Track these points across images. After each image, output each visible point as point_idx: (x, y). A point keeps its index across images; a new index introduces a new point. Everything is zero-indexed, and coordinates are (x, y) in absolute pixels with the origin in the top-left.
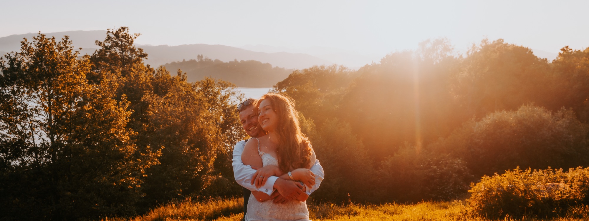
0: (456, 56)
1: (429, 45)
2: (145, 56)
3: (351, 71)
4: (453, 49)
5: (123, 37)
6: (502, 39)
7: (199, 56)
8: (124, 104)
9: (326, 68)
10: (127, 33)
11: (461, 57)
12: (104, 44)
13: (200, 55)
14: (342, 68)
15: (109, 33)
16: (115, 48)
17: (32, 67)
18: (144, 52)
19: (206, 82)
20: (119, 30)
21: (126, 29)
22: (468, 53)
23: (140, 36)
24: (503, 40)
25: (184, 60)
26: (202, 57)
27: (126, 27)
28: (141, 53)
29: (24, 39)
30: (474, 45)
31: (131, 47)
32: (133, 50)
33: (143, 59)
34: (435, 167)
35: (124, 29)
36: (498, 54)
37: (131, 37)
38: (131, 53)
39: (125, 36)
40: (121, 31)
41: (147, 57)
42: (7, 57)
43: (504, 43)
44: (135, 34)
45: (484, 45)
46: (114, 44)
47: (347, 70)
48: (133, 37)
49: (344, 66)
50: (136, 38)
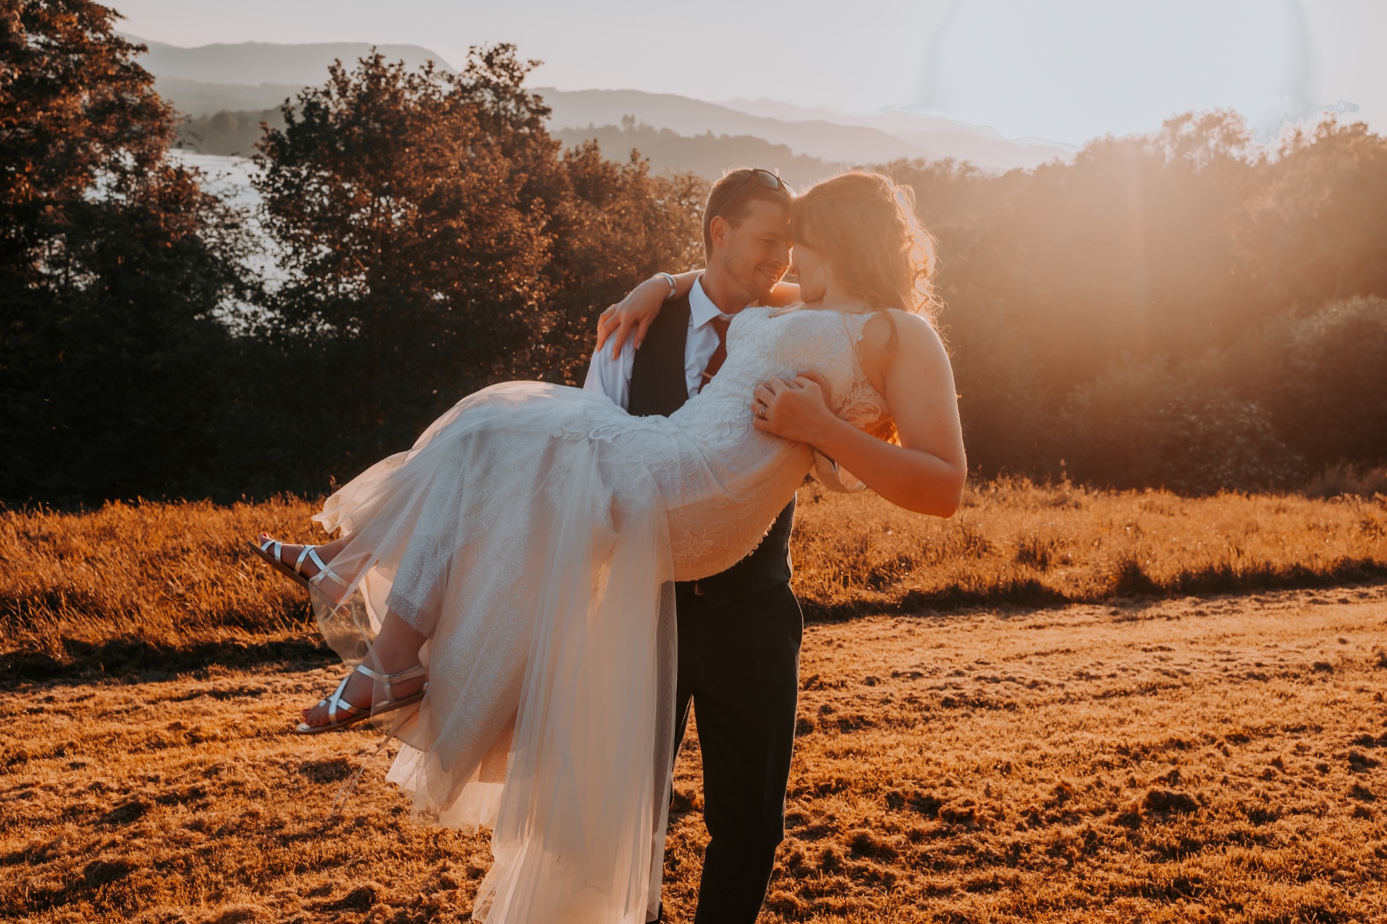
0: (1253, 159)
1: (1188, 129)
2: (546, 111)
3: (986, 176)
4: (1247, 139)
5: (503, 66)
6: (1365, 122)
7: (625, 119)
8: (534, 219)
9: (927, 164)
10: (514, 59)
11: (1263, 159)
12: (460, 81)
13: (630, 116)
14: (966, 168)
15: (472, 56)
16: (482, 89)
17: (348, 124)
18: (545, 104)
19: (687, 182)
20: (496, 50)
21: (511, 50)
22: (1281, 151)
23: (540, 67)
24: (1366, 127)
25: (591, 125)
26: (632, 120)
27: (512, 43)
28: (537, 105)
29: (336, 60)
30: (1299, 134)
31: (518, 91)
32: (521, 99)
33: (542, 118)
34: (1193, 418)
35: (505, 47)
36: (1356, 159)
37: (518, 69)
38: (518, 103)
39: (508, 65)
40: (498, 54)
41: (550, 115)
42: (302, 100)
43: (1368, 133)
44: (529, 62)
45: (1324, 134)
46: (482, 81)
47: (976, 174)
48: (524, 68)
49: (971, 164)
50: (529, 70)
